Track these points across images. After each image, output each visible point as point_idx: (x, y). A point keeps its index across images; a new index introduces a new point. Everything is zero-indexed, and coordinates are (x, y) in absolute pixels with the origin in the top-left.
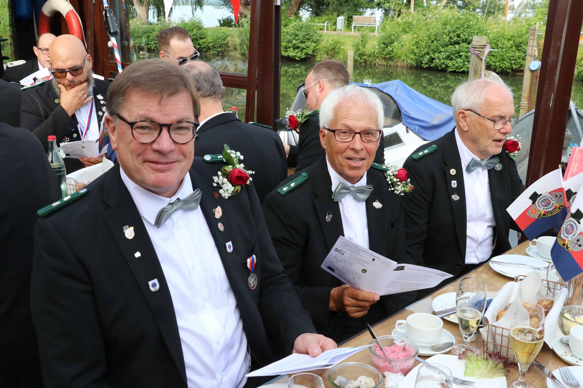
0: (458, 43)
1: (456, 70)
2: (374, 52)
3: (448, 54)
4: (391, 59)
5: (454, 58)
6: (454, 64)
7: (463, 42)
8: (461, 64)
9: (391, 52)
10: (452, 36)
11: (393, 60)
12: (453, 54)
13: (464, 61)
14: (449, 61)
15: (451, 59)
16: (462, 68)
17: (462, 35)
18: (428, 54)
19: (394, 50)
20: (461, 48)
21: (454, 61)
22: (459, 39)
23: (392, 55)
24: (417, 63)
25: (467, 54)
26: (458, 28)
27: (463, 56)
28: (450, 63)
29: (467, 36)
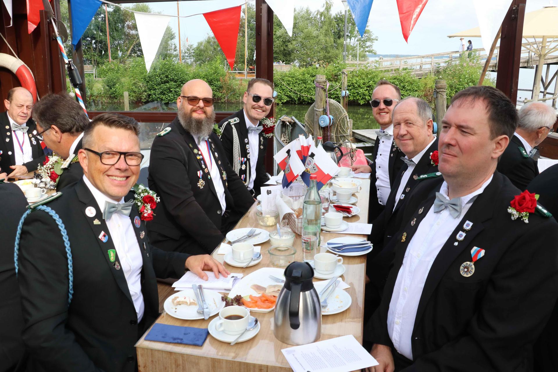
0: (168, 82)
1: (169, 102)
2: (101, 93)
3: (161, 90)
4: (115, 97)
5: (166, 93)
6: (167, 97)
7: (171, 81)
8: (172, 98)
9: (114, 92)
10: (162, 77)
11: (116, 99)
12: (165, 91)
13: (174, 95)
14: (162, 96)
15: (164, 94)
16: (173, 100)
17: (169, 76)
18: (145, 91)
19: (117, 90)
20: (171, 86)
21: (167, 95)
22: (167, 79)
23: (115, 94)
24: (137, 99)
25: (175, 90)
26: (165, 71)
27: (173, 91)
28: (164, 97)
29: (173, 77)
